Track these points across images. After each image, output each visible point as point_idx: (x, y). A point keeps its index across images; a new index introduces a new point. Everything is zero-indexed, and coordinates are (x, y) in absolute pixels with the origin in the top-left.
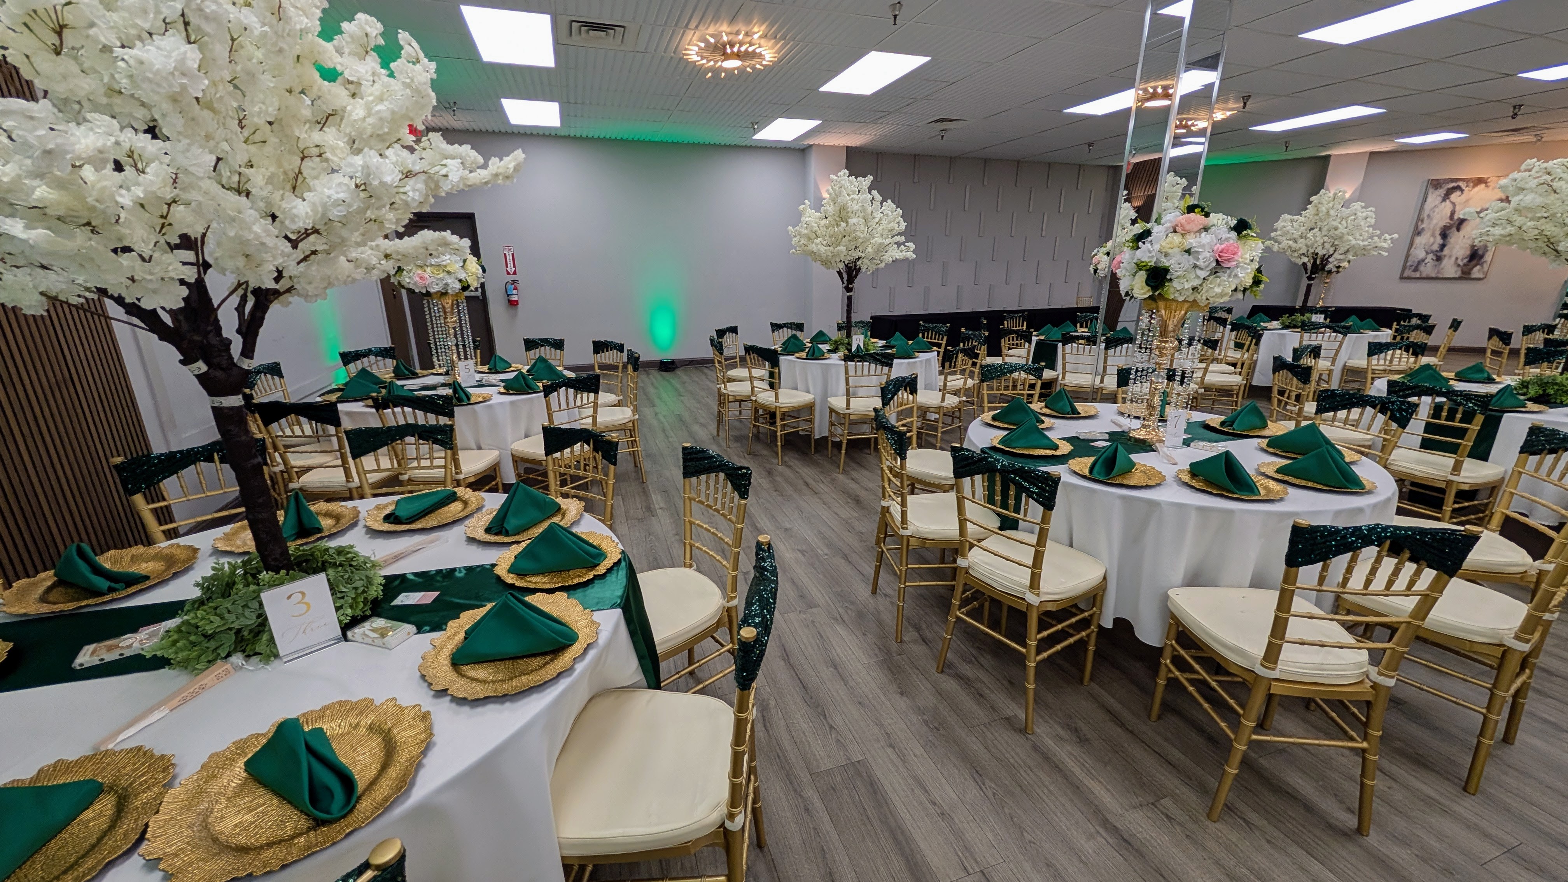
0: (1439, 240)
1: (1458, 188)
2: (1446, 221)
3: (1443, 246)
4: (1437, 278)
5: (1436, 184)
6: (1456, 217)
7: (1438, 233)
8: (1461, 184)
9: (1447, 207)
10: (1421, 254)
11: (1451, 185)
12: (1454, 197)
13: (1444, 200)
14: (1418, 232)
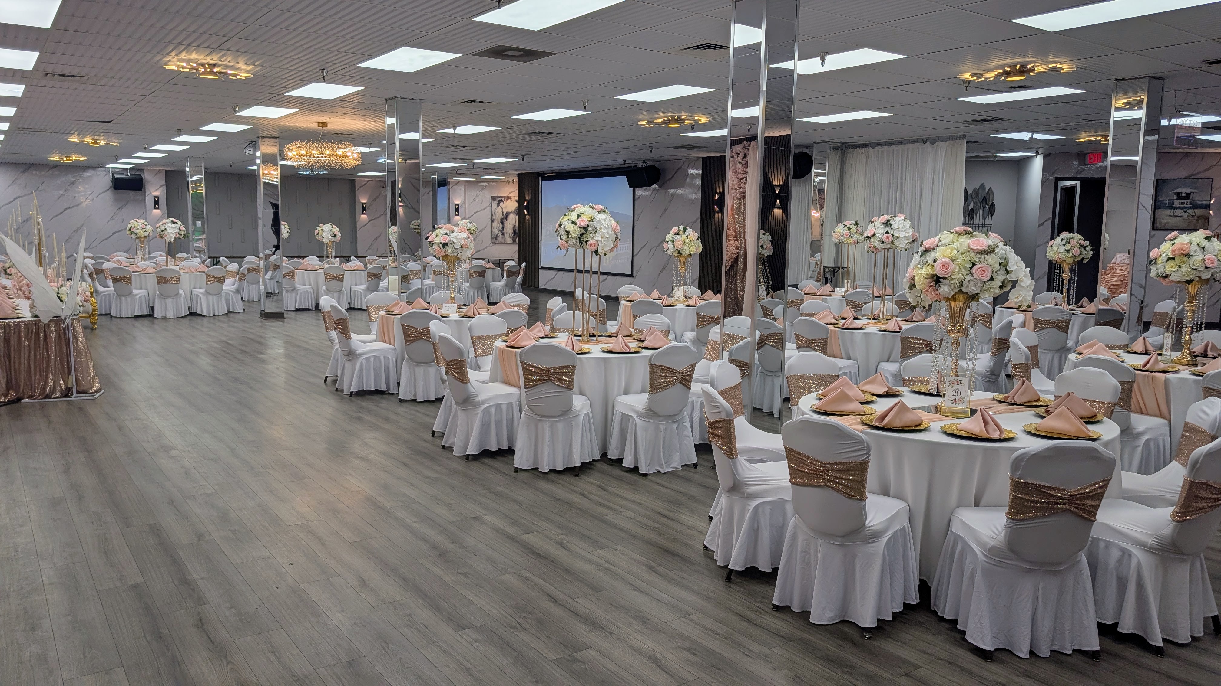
0: (501, 225)
1: (501, 200)
2: (501, 216)
3: (503, 228)
4: (504, 243)
5: (494, 198)
6: (504, 214)
7: (500, 221)
8: (502, 199)
9: (499, 210)
10: (497, 232)
11: (499, 199)
12: (501, 204)
13: (498, 206)
14: (493, 221)
